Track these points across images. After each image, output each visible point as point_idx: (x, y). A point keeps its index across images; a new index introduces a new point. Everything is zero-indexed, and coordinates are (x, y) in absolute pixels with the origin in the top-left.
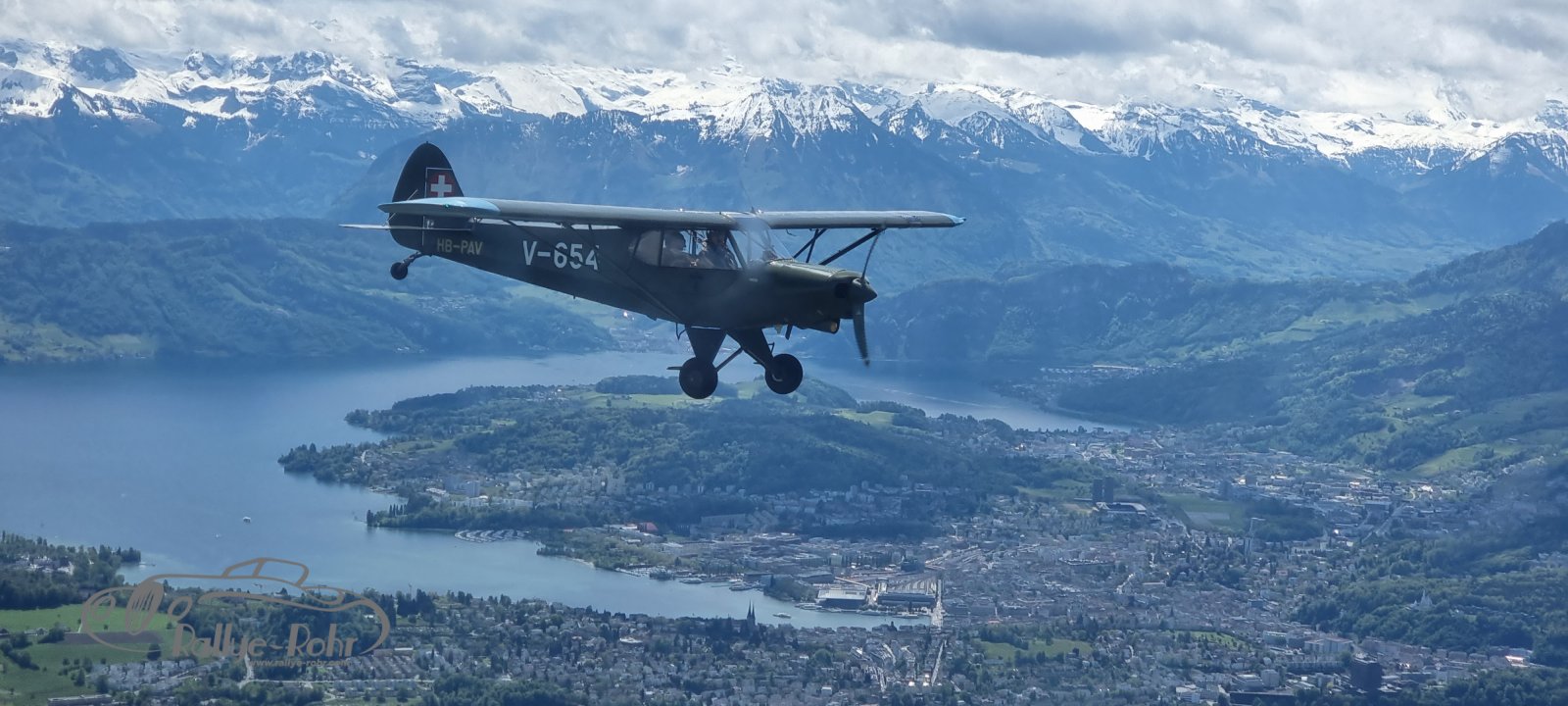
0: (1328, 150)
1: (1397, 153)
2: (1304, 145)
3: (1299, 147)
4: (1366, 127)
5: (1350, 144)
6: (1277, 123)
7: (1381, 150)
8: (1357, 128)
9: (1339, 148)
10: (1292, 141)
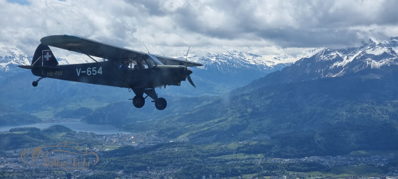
0: (269, 65)
1: (285, 64)
2: (262, 64)
3: (261, 64)
4: (279, 59)
5: (274, 63)
6: (256, 59)
7: (281, 64)
8: (276, 59)
9: (271, 64)
10: (259, 63)
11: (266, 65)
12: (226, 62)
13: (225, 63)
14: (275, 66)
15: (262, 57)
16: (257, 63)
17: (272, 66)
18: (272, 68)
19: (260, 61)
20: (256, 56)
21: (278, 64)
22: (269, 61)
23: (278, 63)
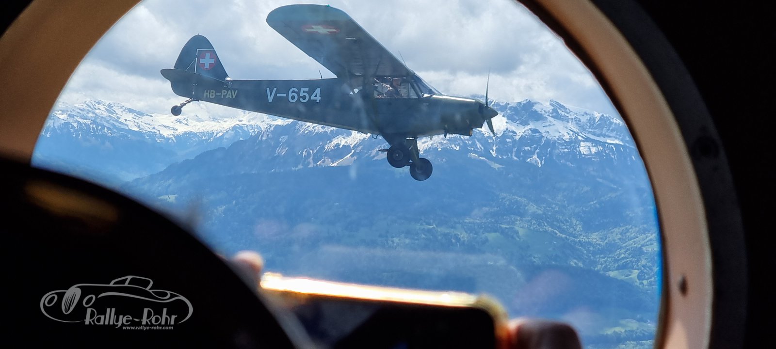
0: (165, 133)
2: (153, 131)
8: (180, 122)
11: (159, 133)
12: (89, 123)
13: (86, 124)
14: (177, 137)
15: (152, 116)
16: (143, 127)
17: (172, 136)
18: (172, 140)
19: (149, 124)
20: (140, 114)
21: (185, 133)
22: (165, 126)
23: (185, 130)
